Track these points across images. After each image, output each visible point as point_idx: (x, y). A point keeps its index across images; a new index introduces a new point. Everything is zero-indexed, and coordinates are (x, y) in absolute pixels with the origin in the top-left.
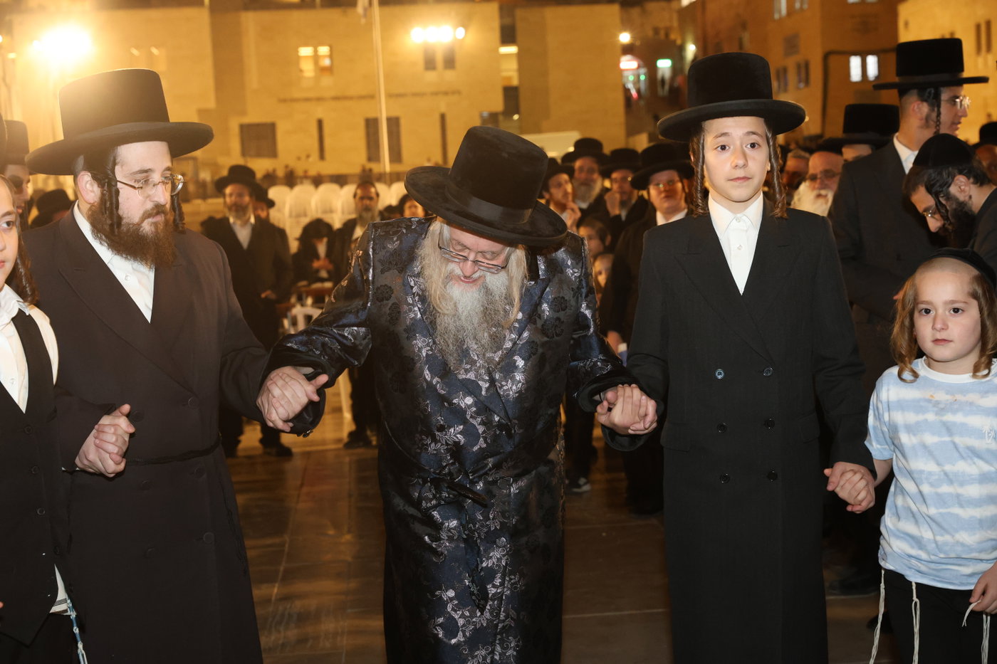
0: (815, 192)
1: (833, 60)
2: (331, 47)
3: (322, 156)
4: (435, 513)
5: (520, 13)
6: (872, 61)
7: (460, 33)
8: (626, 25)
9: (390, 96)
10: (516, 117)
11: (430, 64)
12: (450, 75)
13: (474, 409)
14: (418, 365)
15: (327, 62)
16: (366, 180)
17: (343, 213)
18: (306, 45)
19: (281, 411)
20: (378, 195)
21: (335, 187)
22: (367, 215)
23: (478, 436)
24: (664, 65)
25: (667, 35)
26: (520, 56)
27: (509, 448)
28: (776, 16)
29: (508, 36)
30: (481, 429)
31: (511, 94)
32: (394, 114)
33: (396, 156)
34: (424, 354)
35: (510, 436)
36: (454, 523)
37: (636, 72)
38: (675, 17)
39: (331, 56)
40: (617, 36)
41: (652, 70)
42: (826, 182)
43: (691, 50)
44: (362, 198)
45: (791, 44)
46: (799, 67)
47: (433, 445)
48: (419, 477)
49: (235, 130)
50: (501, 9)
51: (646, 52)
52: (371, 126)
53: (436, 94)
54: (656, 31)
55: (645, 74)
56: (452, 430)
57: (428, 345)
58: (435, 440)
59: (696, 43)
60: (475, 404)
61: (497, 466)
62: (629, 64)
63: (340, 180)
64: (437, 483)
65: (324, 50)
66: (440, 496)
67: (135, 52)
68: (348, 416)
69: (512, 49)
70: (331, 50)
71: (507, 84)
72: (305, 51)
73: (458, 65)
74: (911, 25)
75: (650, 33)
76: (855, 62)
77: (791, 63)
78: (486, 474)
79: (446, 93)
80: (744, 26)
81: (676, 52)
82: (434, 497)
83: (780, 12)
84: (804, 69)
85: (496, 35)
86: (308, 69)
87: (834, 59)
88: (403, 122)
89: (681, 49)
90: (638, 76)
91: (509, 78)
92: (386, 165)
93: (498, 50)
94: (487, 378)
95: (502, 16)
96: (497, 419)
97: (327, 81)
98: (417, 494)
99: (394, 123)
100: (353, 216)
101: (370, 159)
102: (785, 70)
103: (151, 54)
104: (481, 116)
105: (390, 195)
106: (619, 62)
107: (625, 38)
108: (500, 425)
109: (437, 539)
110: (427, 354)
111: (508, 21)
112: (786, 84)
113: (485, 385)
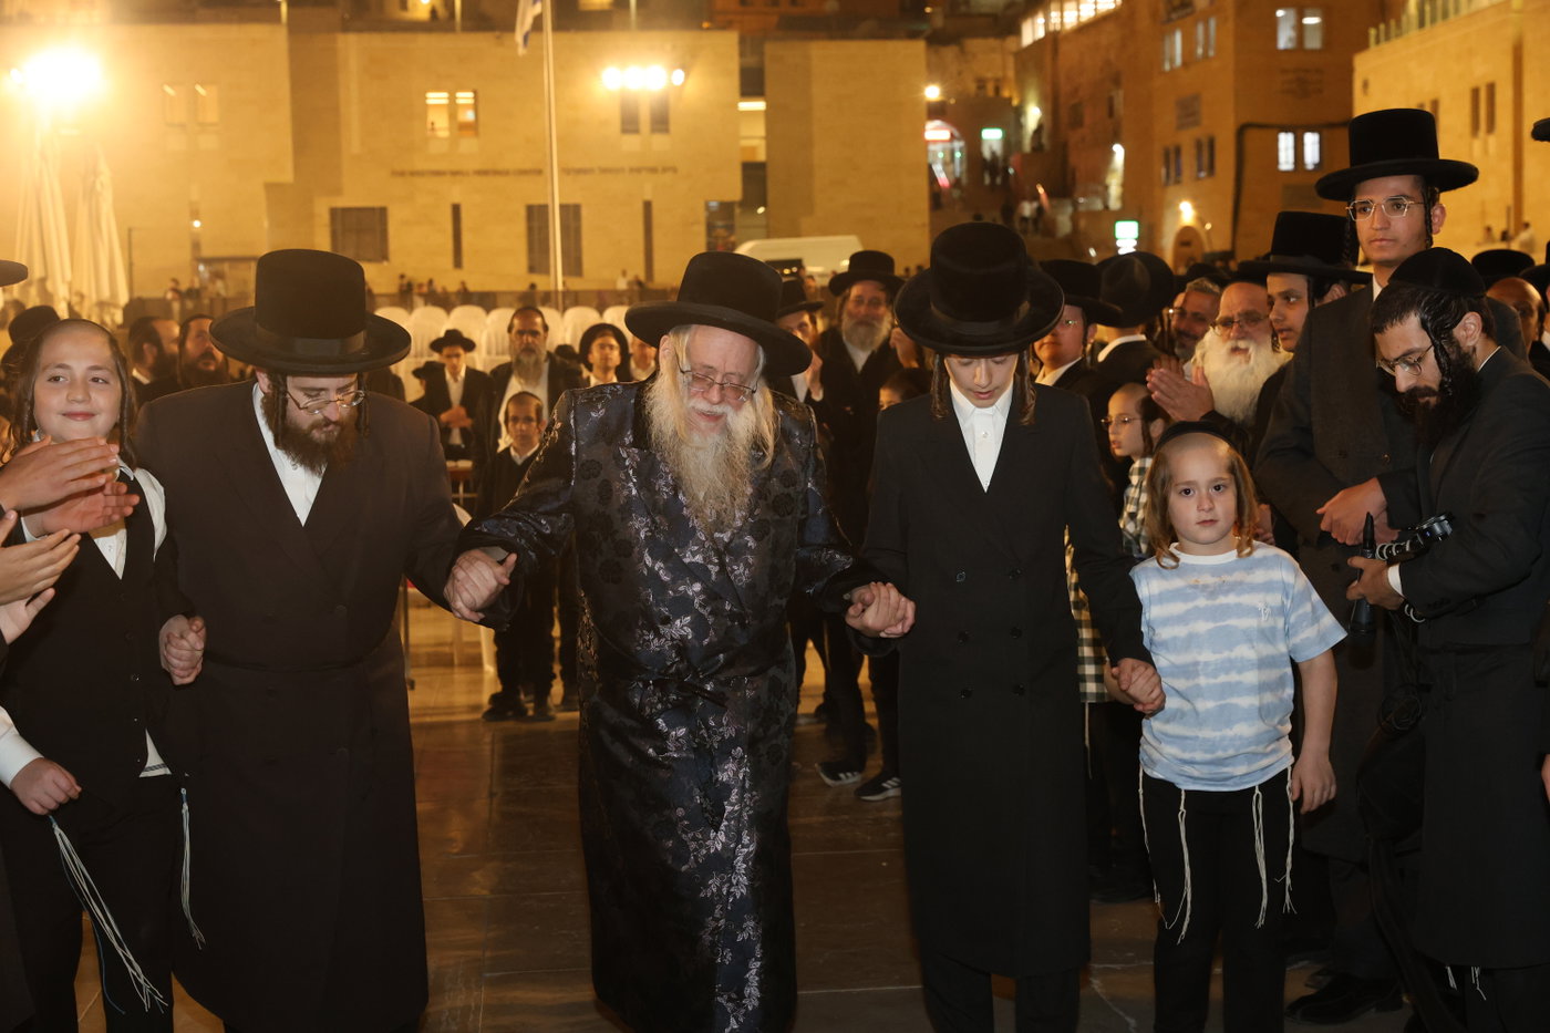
0: (1230, 344)
1: (1253, 137)
2: (475, 92)
3: (458, 263)
4: (660, 721)
5: (771, 49)
6: (1311, 141)
7: (679, 76)
8: (935, 72)
9: (565, 171)
10: (761, 210)
11: (629, 124)
12: (660, 142)
13: (702, 597)
14: (637, 549)
15: (469, 116)
16: (528, 305)
17: (489, 352)
18: (438, 89)
19: (466, 595)
20: (546, 328)
21: (477, 311)
22: (527, 360)
23: (708, 627)
24: (992, 137)
25: (997, 90)
26: (769, 115)
27: (743, 642)
28: (1167, 67)
29: (752, 84)
30: (711, 620)
31: (754, 174)
32: (571, 201)
33: (574, 265)
34: (643, 536)
35: (743, 625)
36: (682, 731)
37: (948, 145)
38: (1011, 61)
39: (476, 107)
40: (920, 90)
41: (974, 144)
42: (1247, 328)
43: (1033, 115)
44: (521, 333)
45: (1189, 111)
46: (1199, 145)
47: (656, 640)
48: (640, 680)
49: (325, 218)
50: (742, 41)
51: (966, 115)
52: (536, 216)
53: (638, 170)
54: (981, 83)
55: (961, 150)
56: (678, 622)
57: (646, 525)
58: (658, 635)
59: (1041, 105)
60: (703, 591)
61: (729, 664)
62: (937, 132)
63: (487, 301)
64: (661, 685)
65: (465, 97)
66: (668, 700)
67: (169, 90)
68: (490, 669)
69: (759, 105)
70: (476, 98)
71: (749, 158)
72: (437, 98)
73: (672, 127)
74: (1372, 88)
75: (972, 87)
76: (1286, 141)
77: (1187, 139)
78: (718, 672)
79: (653, 170)
80: (1116, 81)
81: (1010, 117)
82: (660, 701)
83: (1172, 61)
84: (1207, 150)
85: (734, 82)
86: (441, 123)
87: (1253, 135)
88: (584, 212)
89: (1019, 112)
90: (952, 153)
91: (753, 149)
92: (557, 279)
93: (736, 106)
94: (716, 561)
95: (742, 54)
96: (728, 607)
97: (468, 145)
98: (637, 700)
99: (571, 213)
100: (507, 359)
101: (532, 269)
102: (1178, 151)
103: (196, 92)
104: (707, 207)
105: (565, 328)
106: (923, 130)
107: (933, 93)
108: (732, 616)
109: (662, 750)
110: (646, 537)
111: (752, 61)
112: (1179, 172)
113: (714, 569)
